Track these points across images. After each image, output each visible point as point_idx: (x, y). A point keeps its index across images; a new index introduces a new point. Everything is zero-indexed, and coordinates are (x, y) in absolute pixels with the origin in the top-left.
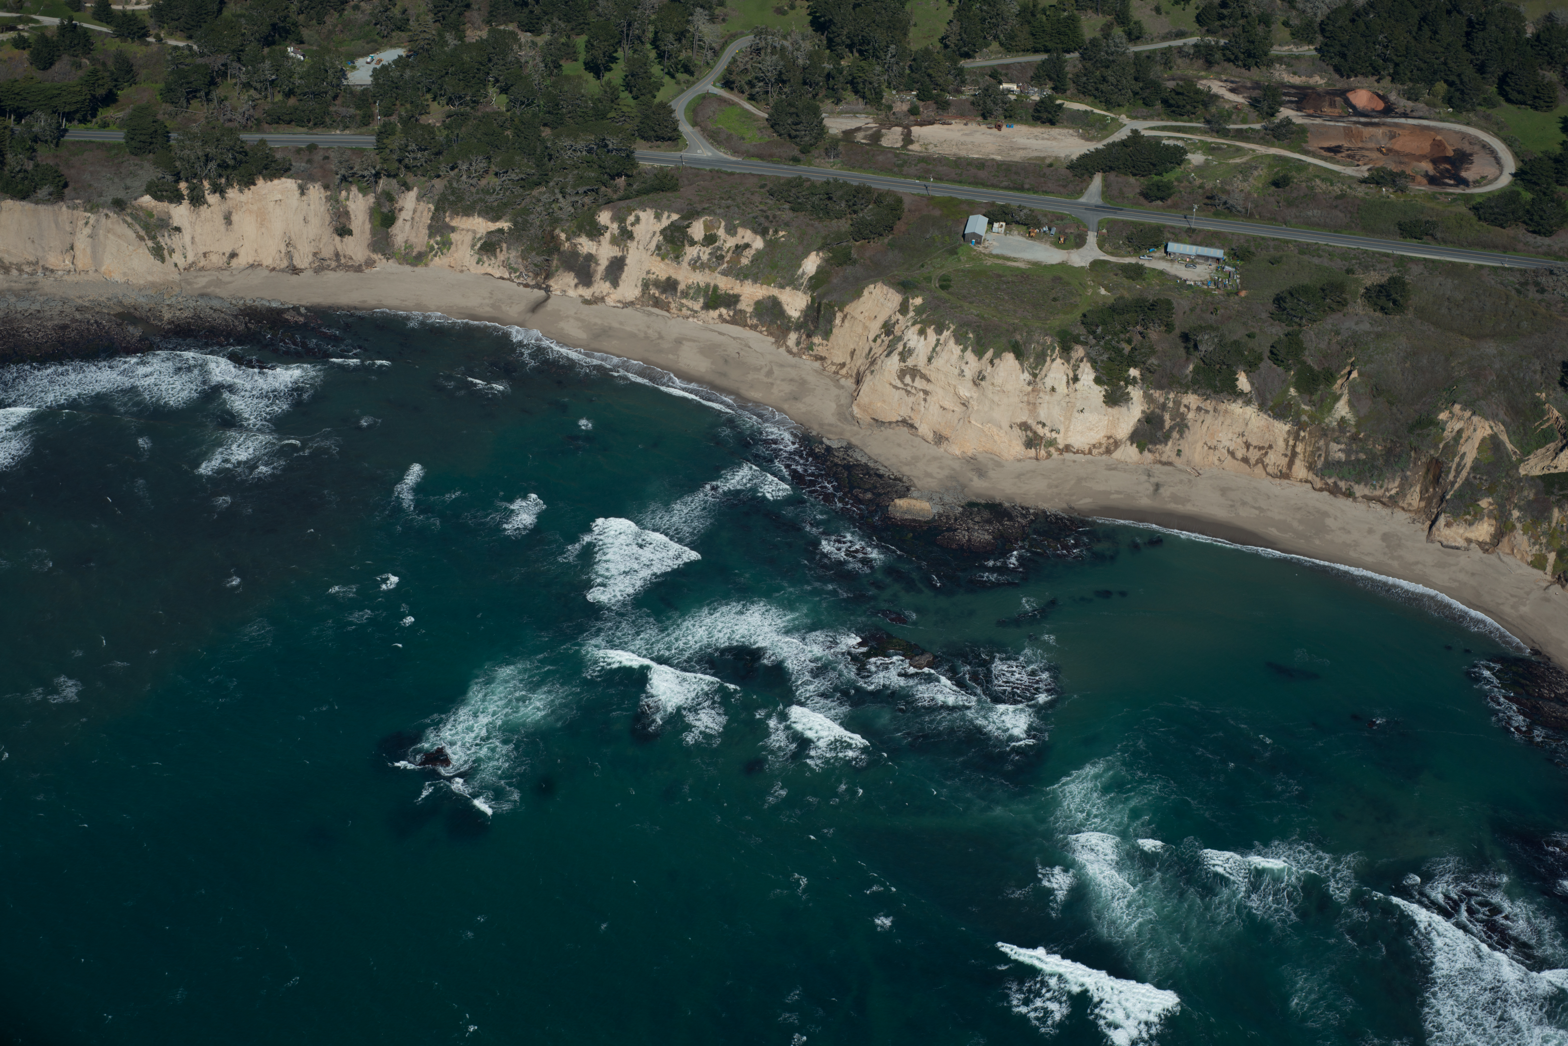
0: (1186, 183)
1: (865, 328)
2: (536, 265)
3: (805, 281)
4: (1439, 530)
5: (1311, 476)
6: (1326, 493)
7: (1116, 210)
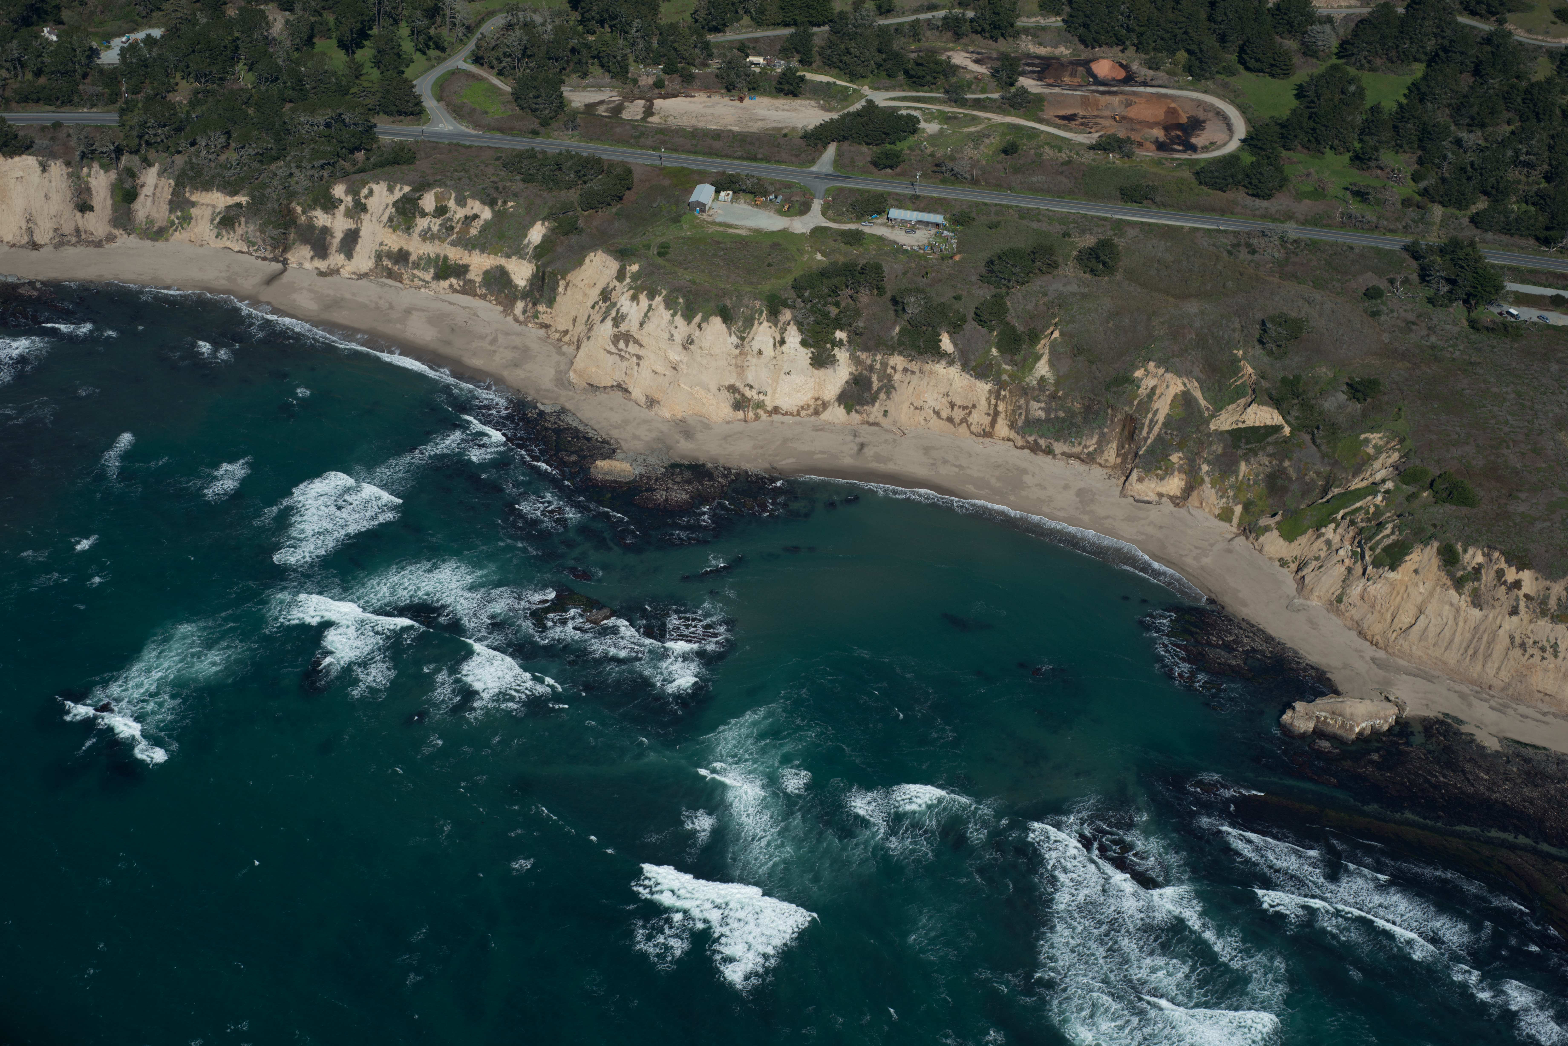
0: (918, 152)
1: (585, 295)
2: (272, 238)
3: (530, 250)
4: (1131, 485)
5: (1013, 435)
6: (1027, 451)
7: (844, 178)
